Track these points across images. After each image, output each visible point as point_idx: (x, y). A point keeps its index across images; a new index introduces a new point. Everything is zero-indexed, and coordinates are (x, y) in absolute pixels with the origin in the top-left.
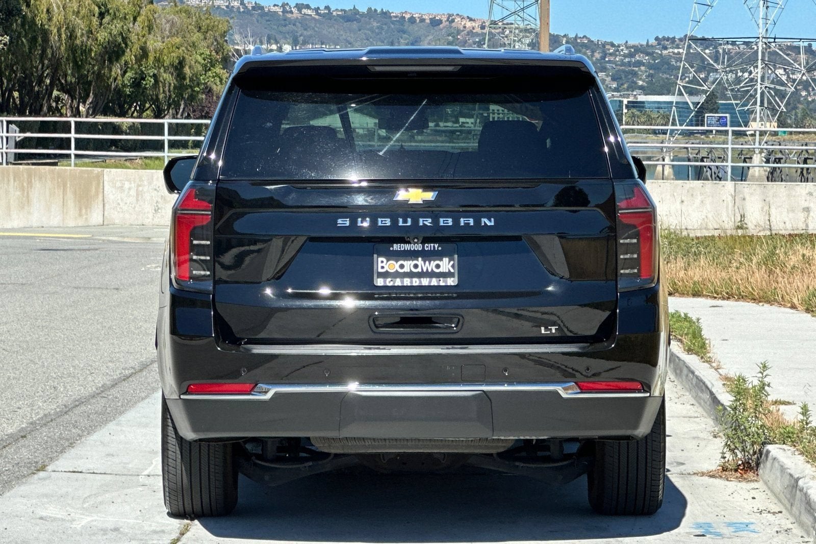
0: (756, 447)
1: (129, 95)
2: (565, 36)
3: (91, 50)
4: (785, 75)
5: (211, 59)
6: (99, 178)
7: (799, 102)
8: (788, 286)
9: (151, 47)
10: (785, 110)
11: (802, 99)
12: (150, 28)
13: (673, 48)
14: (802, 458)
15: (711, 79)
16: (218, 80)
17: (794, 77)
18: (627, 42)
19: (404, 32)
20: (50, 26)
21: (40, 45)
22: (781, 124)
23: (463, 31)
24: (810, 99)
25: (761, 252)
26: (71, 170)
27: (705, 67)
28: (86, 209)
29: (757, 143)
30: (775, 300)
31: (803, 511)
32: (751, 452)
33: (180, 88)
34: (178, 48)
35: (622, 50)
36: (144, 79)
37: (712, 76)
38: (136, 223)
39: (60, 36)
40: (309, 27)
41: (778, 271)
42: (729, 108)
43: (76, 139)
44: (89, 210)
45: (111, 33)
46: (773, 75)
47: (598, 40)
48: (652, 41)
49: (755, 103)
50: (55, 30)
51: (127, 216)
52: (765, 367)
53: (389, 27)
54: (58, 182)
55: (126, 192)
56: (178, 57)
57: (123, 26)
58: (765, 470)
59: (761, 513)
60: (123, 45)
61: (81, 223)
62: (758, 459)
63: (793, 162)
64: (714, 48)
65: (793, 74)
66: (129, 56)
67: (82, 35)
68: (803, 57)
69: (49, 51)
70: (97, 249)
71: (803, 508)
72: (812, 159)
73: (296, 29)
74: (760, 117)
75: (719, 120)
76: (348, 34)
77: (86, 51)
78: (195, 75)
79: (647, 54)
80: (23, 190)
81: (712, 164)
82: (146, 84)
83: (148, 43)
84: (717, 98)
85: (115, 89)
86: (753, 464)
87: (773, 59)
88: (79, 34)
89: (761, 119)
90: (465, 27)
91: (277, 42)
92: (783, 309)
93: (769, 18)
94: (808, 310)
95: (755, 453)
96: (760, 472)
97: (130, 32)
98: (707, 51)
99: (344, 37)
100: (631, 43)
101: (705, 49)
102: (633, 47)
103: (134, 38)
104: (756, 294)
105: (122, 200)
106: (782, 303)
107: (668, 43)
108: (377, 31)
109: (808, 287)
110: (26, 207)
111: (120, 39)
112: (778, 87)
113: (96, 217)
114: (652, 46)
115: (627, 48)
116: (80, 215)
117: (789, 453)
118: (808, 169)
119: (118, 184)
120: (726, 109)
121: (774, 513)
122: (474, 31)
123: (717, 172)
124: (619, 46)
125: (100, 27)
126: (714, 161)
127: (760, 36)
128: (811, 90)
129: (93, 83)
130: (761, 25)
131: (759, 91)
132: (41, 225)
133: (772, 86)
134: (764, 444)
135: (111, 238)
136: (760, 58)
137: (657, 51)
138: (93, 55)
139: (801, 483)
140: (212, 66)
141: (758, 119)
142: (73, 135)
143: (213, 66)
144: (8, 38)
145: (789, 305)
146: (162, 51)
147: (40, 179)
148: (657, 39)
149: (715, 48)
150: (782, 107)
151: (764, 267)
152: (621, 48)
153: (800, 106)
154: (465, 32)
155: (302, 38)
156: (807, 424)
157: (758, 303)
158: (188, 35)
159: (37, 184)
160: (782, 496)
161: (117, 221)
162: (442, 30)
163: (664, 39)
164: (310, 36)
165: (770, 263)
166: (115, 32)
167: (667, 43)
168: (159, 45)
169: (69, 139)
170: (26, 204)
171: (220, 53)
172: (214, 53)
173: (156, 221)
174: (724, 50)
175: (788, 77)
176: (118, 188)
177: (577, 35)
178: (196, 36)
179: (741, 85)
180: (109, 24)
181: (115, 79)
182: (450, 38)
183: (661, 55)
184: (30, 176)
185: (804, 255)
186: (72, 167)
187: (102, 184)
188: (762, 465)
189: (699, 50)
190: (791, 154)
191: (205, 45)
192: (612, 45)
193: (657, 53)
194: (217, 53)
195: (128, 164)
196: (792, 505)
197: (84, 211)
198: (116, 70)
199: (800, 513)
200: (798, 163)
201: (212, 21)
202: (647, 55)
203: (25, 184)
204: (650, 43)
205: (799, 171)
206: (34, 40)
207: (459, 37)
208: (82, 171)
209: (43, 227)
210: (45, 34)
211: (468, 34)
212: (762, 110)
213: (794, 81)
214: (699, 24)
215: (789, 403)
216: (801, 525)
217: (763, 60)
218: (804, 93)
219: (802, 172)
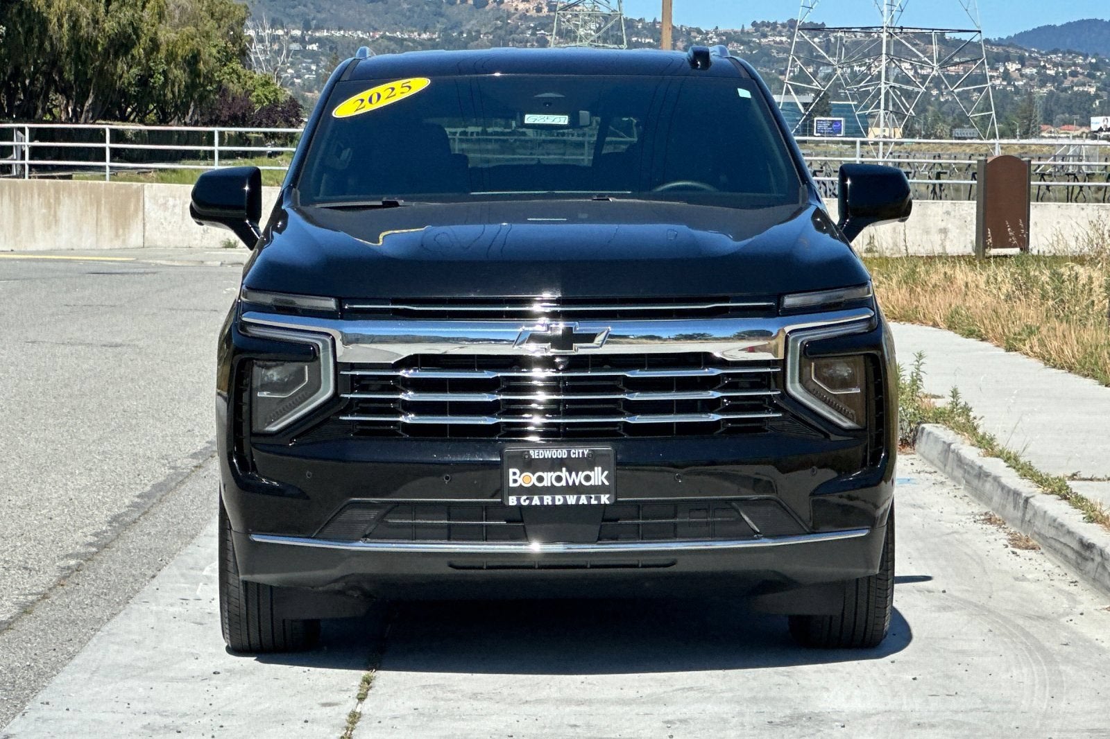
0: (913, 426)
1: (134, 95)
2: (641, 20)
3: (97, 43)
4: (911, 69)
5: (227, 52)
6: (139, 193)
7: (929, 103)
8: (930, 305)
9: (162, 38)
10: (914, 114)
11: (933, 99)
12: (161, 16)
13: (774, 35)
14: (952, 432)
15: (821, 75)
16: (235, 76)
17: (924, 72)
18: (717, 28)
19: (441, 15)
20: (49, 14)
21: (37, 37)
22: (909, 132)
23: (514, 14)
24: (942, 100)
25: (902, 271)
26: (106, 185)
27: (812, 59)
28: (124, 229)
29: (881, 154)
30: (916, 318)
31: (955, 467)
32: (908, 430)
33: (191, 87)
34: (192, 39)
35: (711, 38)
36: (152, 76)
37: (824, 70)
38: (181, 245)
39: (61, 26)
40: (324, 9)
41: (919, 290)
42: (846, 111)
43: (111, 149)
44: (127, 230)
45: (119, 23)
46: (897, 70)
47: (682, 26)
48: (749, 28)
49: (878, 106)
50: (55, 20)
51: (171, 237)
52: (920, 356)
53: (422, 9)
54: (91, 198)
55: (170, 210)
56: (191, 49)
57: (133, 15)
58: (922, 445)
59: (919, 473)
60: (134, 37)
61: (117, 244)
62: (915, 436)
63: (924, 177)
64: (824, 37)
65: (922, 68)
66: (138, 51)
67: (88, 24)
68: (935, 47)
69: (47, 44)
70: (155, 273)
71: (955, 465)
72: (946, 173)
73: (307, 11)
74: (885, 122)
75: (831, 125)
76: (373, 18)
77: (92, 44)
78: (211, 72)
79: (743, 43)
80: (50, 208)
81: (827, 178)
82: (155, 83)
83: (159, 34)
84: (829, 97)
85: (119, 90)
86: (910, 440)
87: (899, 53)
88: (84, 24)
89: (886, 125)
90: (516, 9)
91: (283, 28)
92: (924, 327)
93: (895, 4)
94: (950, 328)
95: (911, 431)
96: (916, 446)
97: (142, 21)
98: (816, 40)
99: (367, 20)
100: (722, 29)
101: (813, 38)
102: (725, 34)
103: (145, 27)
104: (897, 313)
105: (165, 219)
106: (924, 321)
107: (768, 29)
108: (408, 14)
109: (950, 305)
110: (53, 227)
111: (130, 30)
112: (905, 87)
113: (135, 239)
114: (748, 33)
115: (718, 35)
116: (117, 235)
117: (942, 429)
118: (941, 185)
119: (161, 201)
120: (838, 111)
121: (930, 473)
122: (528, 14)
123: (832, 188)
124: (707, 33)
125: (106, 16)
126: (830, 176)
127: (884, 25)
128: (943, 87)
129: (94, 81)
130: (885, 13)
131: (883, 92)
132: (69, 247)
133: (897, 85)
134: (919, 424)
135: (158, 262)
136: (884, 51)
137: (754, 39)
138: (100, 49)
139: (952, 447)
140: (227, 60)
141: (882, 123)
142: (108, 145)
143: (230, 60)
144: (4, 28)
145: (931, 323)
146: (176, 43)
147: (70, 195)
148: (754, 24)
149: (827, 36)
150: (911, 110)
151: (904, 286)
152: (710, 35)
153: (930, 108)
154: (517, 15)
155: (315, 22)
156: (957, 405)
157: (899, 322)
158: (201, 24)
159: (66, 200)
160: (936, 462)
161: (159, 243)
162: (488, 12)
163: (763, 24)
164: (325, 20)
165: (910, 281)
166: (124, 21)
167: (766, 29)
168: (173, 36)
169: (104, 149)
170: (53, 223)
171: (237, 45)
172: (230, 45)
173: (205, 243)
174: (836, 38)
175: (916, 72)
176: (162, 204)
177: (655, 19)
178: (210, 24)
179: (861, 85)
180: (117, 11)
181: (121, 77)
182: (499, 22)
183: (759, 44)
184: (57, 192)
185: (945, 273)
186: (108, 182)
187: (142, 201)
188: (917, 441)
189: (806, 37)
190: (921, 168)
191: (219, 34)
192: (699, 31)
193: (754, 42)
194: (233, 44)
195: (142, 177)
196: (945, 466)
197: (121, 232)
198: (121, 66)
199: (953, 469)
200: (930, 178)
201: (228, 6)
202: (743, 45)
203: (52, 201)
204: (746, 29)
205: (931, 188)
206: (30, 31)
207: (509, 21)
208: (119, 187)
209: (72, 249)
210: (44, 23)
211: (521, 18)
212: (887, 113)
213: (924, 78)
214: (811, 10)
215: (938, 397)
216: (954, 478)
217: (887, 54)
218: (935, 92)
219: (934, 189)
